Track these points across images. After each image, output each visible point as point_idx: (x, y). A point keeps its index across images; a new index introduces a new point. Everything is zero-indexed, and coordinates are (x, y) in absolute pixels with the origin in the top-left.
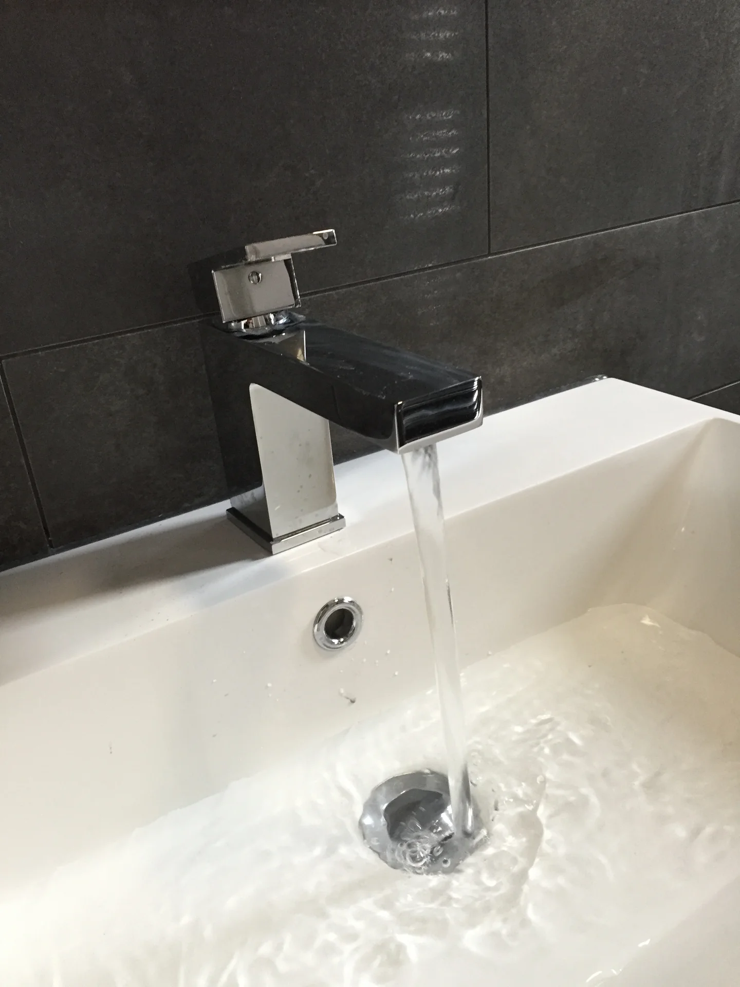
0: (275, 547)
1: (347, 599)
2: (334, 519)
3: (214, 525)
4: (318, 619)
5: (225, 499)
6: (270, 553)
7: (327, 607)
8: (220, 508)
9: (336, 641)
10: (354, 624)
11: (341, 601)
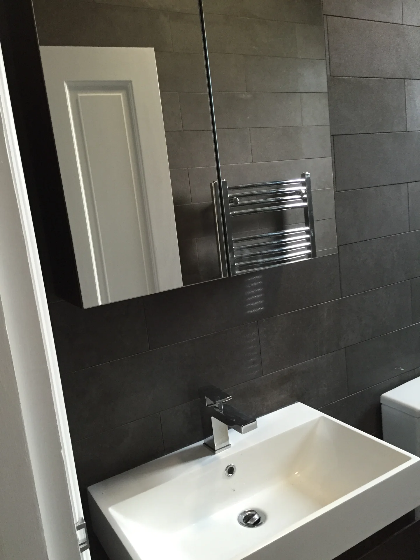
0: (216, 452)
1: (232, 464)
2: (228, 445)
3: (200, 447)
4: (226, 470)
5: (203, 440)
6: (215, 454)
7: (228, 466)
8: (202, 442)
9: (230, 475)
10: (234, 470)
11: (231, 465)
